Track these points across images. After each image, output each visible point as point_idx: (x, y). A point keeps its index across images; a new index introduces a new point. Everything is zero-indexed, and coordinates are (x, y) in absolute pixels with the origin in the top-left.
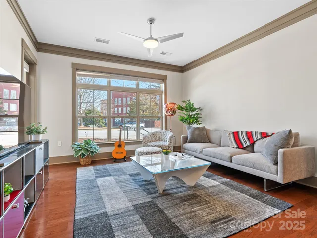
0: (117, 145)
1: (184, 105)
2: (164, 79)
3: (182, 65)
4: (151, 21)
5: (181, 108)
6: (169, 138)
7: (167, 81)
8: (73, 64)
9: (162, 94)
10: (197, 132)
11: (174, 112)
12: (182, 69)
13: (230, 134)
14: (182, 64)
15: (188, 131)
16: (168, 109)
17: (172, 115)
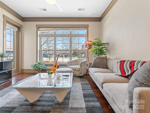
0: (54, 66)
2: (86, 27)
3: (100, 17)
5: (94, 44)
6: (81, 63)
7: (89, 28)
8: (37, 25)
10: (98, 61)
11: (90, 47)
13: (118, 62)
15: (93, 59)
16: (86, 45)
17: (89, 49)
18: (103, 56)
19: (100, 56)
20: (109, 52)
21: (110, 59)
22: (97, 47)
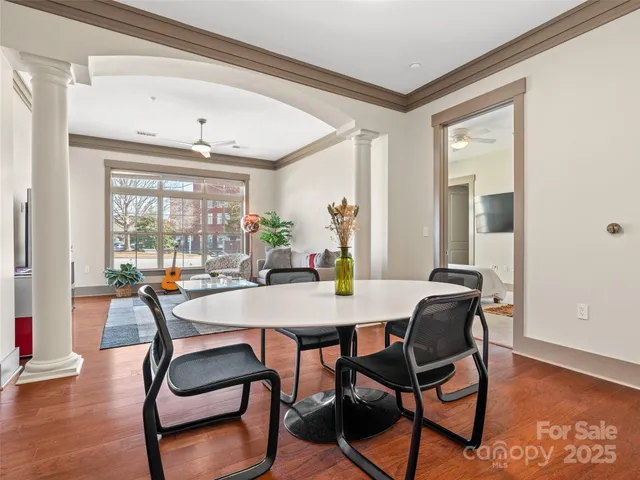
0: (168, 273)
1: (269, 218)
2: (245, 179)
3: (275, 160)
4: (202, 121)
5: (265, 222)
6: (240, 263)
7: (250, 183)
8: (106, 161)
9: (242, 202)
10: (276, 256)
11: (256, 227)
12: (275, 165)
13: (308, 257)
14: (274, 156)
15: (267, 254)
16: (247, 224)
17: (253, 232)
18: (283, 247)
19: (277, 248)
20: (294, 241)
21: (295, 252)
22: (273, 230)
